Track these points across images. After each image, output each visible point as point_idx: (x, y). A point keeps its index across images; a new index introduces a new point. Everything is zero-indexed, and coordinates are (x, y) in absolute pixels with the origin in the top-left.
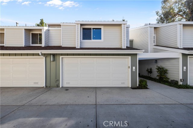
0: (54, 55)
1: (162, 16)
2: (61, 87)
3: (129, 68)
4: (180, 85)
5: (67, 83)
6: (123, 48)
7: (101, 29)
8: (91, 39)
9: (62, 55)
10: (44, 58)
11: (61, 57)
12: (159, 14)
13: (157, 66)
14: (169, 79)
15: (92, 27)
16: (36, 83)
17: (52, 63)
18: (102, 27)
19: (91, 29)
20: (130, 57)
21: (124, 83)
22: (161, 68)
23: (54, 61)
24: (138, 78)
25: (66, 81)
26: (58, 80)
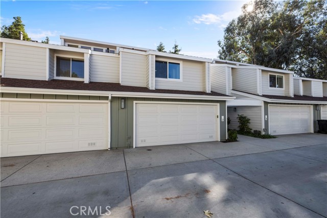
1: (225, 48)
2: (134, 147)
3: (218, 117)
4: (263, 135)
5: (142, 141)
6: (207, 92)
7: (179, 64)
8: (167, 78)
10: (110, 103)
11: (135, 102)
12: (221, 45)
13: (238, 115)
14: (251, 129)
15: (168, 61)
16: (92, 144)
17: (121, 111)
18: (181, 63)
19: (166, 63)
20: (218, 104)
22: (243, 118)
23: (124, 108)
24: (227, 130)
25: (140, 138)
26: (131, 137)
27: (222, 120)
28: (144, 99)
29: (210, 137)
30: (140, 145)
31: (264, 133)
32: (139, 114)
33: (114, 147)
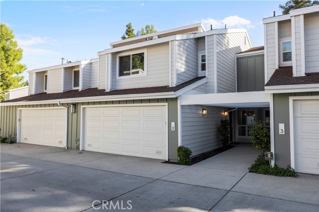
0: (75, 105)
2: (81, 150)
3: (166, 124)
6: (170, 86)
7: (143, 53)
9: (83, 104)
10: (66, 108)
11: (82, 107)
17: (73, 115)
18: (145, 51)
20: (166, 104)
21: (160, 152)
23: (75, 112)
24: (179, 144)
25: (87, 142)
26: (79, 140)
27: (172, 128)
28: (88, 103)
29: (157, 153)
30: (87, 149)
31: (273, 163)
32: (87, 118)
33: (69, 146)
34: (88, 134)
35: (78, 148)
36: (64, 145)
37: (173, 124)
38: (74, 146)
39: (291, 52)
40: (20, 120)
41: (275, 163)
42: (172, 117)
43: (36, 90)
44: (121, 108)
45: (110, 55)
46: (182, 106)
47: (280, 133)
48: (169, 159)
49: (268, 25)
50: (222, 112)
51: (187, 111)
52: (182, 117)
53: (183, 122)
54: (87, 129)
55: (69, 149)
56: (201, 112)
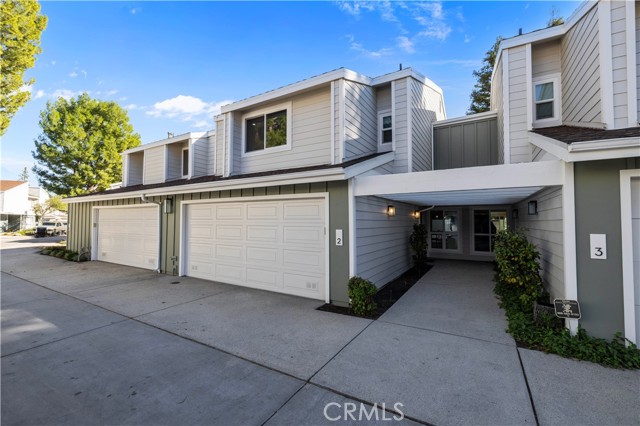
0: (172, 199)
2: (180, 275)
5: (193, 268)
6: (333, 163)
7: (285, 112)
9: (184, 196)
10: (158, 206)
11: (182, 202)
15: (266, 112)
17: (169, 216)
19: (264, 116)
20: (326, 195)
21: (314, 286)
23: (171, 212)
24: (352, 274)
25: (191, 262)
26: (177, 259)
27: (337, 241)
28: (192, 196)
29: (309, 286)
30: (191, 274)
31: (572, 325)
32: (192, 222)
33: (163, 269)
34: (193, 249)
35: (176, 271)
36: (155, 267)
37: (339, 233)
38: (170, 269)
39: (551, 103)
40: (95, 225)
41: (579, 325)
42: (338, 219)
43: (129, 180)
44: (246, 204)
45: (229, 115)
46: (357, 198)
47: (593, 256)
48: (331, 301)
49: (512, 51)
50: (412, 212)
51: (365, 208)
52: (357, 220)
53: (358, 229)
54: (192, 240)
55: (162, 272)
56: (385, 211)
